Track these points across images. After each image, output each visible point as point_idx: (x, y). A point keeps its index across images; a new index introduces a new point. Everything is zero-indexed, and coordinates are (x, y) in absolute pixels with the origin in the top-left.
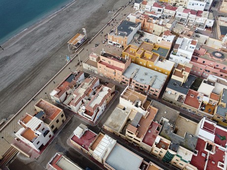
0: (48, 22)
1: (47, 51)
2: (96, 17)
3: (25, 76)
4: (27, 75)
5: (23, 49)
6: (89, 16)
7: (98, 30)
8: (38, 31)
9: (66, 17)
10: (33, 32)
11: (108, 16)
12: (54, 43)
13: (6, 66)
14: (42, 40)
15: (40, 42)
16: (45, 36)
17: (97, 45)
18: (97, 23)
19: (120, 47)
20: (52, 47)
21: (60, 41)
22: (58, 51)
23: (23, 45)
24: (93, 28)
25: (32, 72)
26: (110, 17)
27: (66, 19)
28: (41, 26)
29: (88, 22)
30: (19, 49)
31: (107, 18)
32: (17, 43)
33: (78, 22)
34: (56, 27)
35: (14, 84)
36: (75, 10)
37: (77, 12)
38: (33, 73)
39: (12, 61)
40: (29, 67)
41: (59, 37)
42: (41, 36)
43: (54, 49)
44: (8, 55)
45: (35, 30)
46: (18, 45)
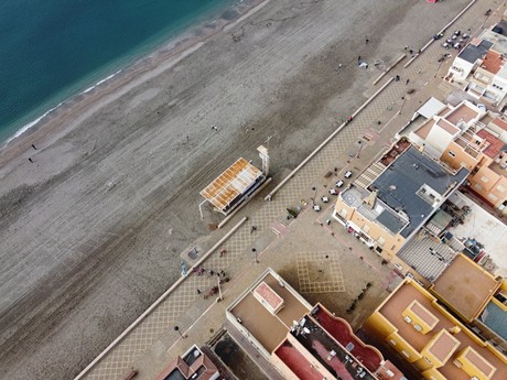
0: (171, 70)
1: (139, 196)
2: (316, 79)
3: (49, 293)
4: (57, 286)
5: (76, 167)
6: (294, 72)
7: (310, 142)
8: (136, 102)
9: (226, 58)
10: (120, 101)
11: (355, 85)
12: (167, 165)
13: (12, 227)
14: (137, 144)
15: (130, 148)
16: (150, 126)
17: (293, 213)
18: (314, 108)
19: (369, 244)
20: (158, 182)
21: (186, 161)
22: (168, 204)
23: (81, 152)
24: (299, 125)
25: (74, 279)
26: (360, 90)
27: (222, 69)
28: (150, 84)
29: (286, 97)
30: (65, 166)
31: (349, 92)
32: (67, 137)
33: (256, 91)
34: (187, 95)
35: (11, 319)
36: (258, 36)
37: (262, 44)
38: (74, 285)
39: (34, 211)
40: (70, 254)
41: (187, 144)
42: (138, 125)
43: (160, 192)
44: (31, 182)
45: (130, 96)
46: (69, 145)
